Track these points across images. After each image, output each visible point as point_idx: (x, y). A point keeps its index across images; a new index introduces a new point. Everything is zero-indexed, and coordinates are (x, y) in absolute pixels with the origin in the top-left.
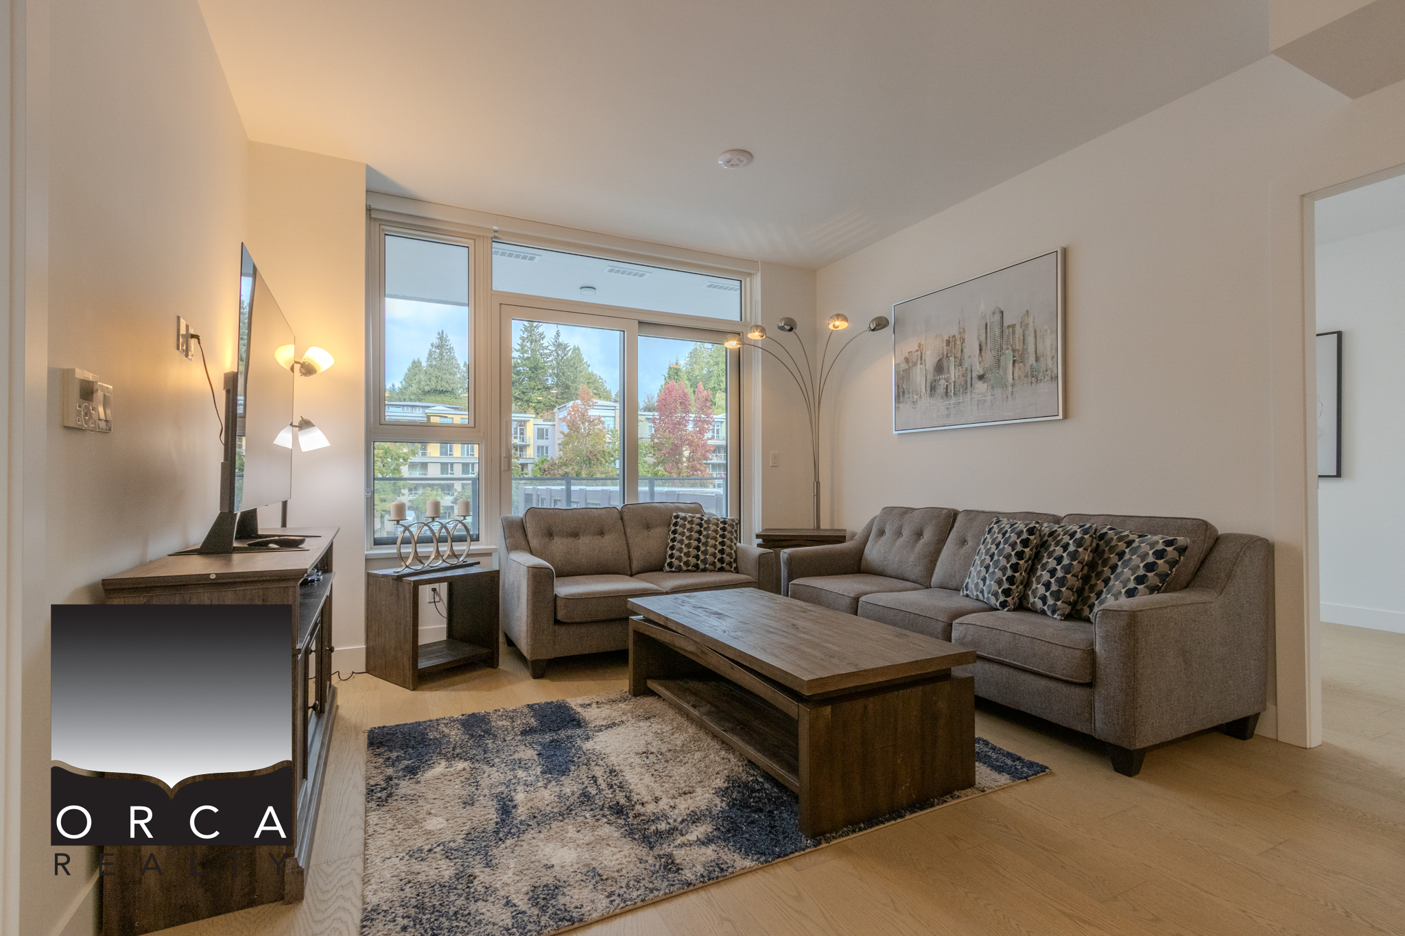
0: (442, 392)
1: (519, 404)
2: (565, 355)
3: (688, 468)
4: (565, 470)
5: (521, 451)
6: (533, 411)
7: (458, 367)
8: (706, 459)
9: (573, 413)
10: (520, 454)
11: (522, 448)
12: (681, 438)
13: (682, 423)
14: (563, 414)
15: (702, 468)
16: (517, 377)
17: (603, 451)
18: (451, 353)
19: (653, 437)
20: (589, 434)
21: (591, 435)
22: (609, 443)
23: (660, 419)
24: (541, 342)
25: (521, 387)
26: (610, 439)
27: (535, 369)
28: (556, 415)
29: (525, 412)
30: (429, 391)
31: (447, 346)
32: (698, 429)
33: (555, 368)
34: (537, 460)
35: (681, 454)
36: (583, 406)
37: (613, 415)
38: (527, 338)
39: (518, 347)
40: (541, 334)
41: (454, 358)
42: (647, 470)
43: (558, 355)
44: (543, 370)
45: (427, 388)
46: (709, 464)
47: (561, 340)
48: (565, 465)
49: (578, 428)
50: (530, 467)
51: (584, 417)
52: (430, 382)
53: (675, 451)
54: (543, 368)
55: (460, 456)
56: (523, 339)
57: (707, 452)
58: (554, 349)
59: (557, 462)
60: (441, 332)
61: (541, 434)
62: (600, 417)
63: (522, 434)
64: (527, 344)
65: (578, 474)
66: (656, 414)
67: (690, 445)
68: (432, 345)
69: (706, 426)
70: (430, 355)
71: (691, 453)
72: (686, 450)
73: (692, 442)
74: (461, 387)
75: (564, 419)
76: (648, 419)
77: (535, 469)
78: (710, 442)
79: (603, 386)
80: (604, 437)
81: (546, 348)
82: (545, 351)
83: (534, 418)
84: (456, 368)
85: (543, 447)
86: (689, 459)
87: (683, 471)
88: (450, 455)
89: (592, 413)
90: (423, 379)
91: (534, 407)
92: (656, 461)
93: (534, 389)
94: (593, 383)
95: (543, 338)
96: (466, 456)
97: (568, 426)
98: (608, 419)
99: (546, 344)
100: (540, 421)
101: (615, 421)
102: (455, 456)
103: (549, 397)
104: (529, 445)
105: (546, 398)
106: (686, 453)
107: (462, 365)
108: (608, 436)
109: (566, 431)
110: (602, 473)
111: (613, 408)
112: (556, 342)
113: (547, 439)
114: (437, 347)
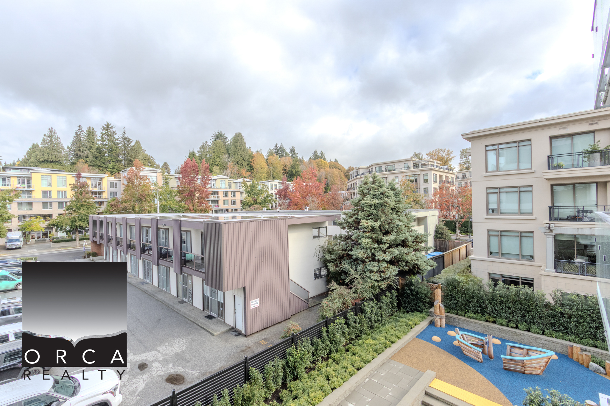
0: (52, 162)
1: (101, 169)
2: (129, 144)
3: (198, 202)
4: (125, 205)
5: (99, 194)
6: (109, 173)
7: (63, 148)
8: (208, 198)
9: (130, 174)
10: (99, 197)
11: (100, 193)
12: (194, 188)
13: (193, 180)
14: (126, 174)
15: (206, 202)
16: (99, 155)
17: (149, 194)
18: (58, 140)
19: (178, 187)
20: (139, 185)
21: (141, 185)
22: (154, 190)
23: (182, 178)
24: (114, 136)
25: (102, 160)
26: (154, 188)
27: (111, 150)
28: (121, 175)
29: (105, 173)
30: (43, 162)
31: (55, 136)
32: (203, 183)
33: (123, 150)
34: (110, 199)
35: (194, 196)
36: (136, 170)
37: (156, 175)
38: (105, 133)
39: (99, 138)
40: (114, 132)
41: (60, 143)
42: (175, 204)
43: (125, 144)
44: (115, 151)
45: (41, 160)
46: (209, 200)
47: (126, 136)
48: (126, 202)
49: (133, 182)
50: (105, 203)
51: (136, 175)
52: (43, 156)
53: (191, 194)
54: (116, 150)
55: (57, 198)
56: (103, 134)
57: (208, 194)
58: (122, 140)
59: (120, 200)
60: (51, 128)
61: (112, 185)
62: (146, 176)
63: (100, 184)
64: (105, 137)
65: (134, 207)
66: (180, 175)
67: (199, 191)
68: (45, 135)
69: (207, 182)
70: (44, 140)
71: (199, 195)
72: (197, 193)
73: (200, 189)
74: (65, 160)
75: (124, 177)
76: (176, 178)
77: (108, 204)
78: (209, 190)
79: (153, 161)
80: (150, 187)
81: (117, 139)
82: (117, 141)
83: (107, 176)
84: (62, 149)
85: (114, 192)
86: (198, 198)
87: (195, 204)
88: (49, 197)
89: (142, 174)
90: (39, 154)
91: (111, 171)
92: (180, 199)
93: (110, 161)
94: (148, 160)
95: (115, 134)
96: (61, 198)
97: (127, 181)
98: (152, 177)
99: (117, 138)
100: (113, 178)
101: (157, 178)
102: (53, 198)
103: (120, 165)
104: (104, 191)
105: (118, 166)
106: (197, 195)
107: (66, 148)
108: (152, 186)
109: (126, 183)
110: (148, 206)
111: (156, 172)
112: (123, 136)
113: (116, 188)
114: (49, 137)
